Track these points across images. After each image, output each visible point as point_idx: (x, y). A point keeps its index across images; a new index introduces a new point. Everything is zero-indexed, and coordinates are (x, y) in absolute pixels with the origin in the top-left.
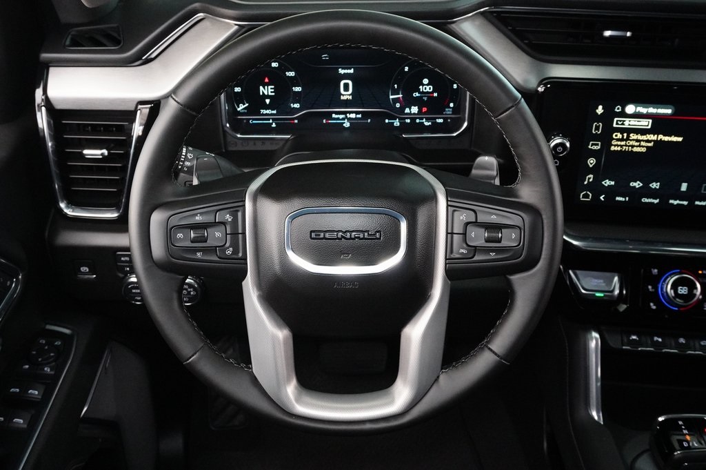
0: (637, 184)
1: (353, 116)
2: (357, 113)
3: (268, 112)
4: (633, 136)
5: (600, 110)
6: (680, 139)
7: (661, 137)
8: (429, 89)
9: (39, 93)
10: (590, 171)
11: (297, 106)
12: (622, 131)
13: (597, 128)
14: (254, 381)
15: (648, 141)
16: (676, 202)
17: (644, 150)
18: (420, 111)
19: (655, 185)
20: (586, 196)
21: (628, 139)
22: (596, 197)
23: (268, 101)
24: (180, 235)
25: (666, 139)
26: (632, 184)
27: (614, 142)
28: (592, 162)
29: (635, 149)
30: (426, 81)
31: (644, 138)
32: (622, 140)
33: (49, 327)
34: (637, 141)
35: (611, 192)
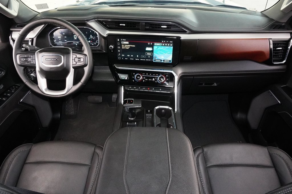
0: (129, 56)
1: (77, 43)
2: (78, 42)
3: (60, 42)
4: (126, 45)
5: (118, 40)
6: (135, 46)
7: (131, 45)
8: (92, 37)
9: (10, 37)
10: (119, 53)
11: (66, 41)
12: (123, 44)
13: (118, 44)
14: (38, 87)
15: (129, 46)
16: (137, 59)
17: (128, 48)
18: (91, 42)
19: (132, 56)
20: (119, 58)
21: (125, 46)
22: (121, 58)
23: (60, 40)
24: (22, 59)
25: (132, 46)
26: (128, 56)
27: (122, 47)
28: (119, 51)
29: (127, 48)
30: (91, 35)
31: (128, 46)
32: (124, 46)
33: (16, 84)
34: (127, 46)
35: (124, 57)
